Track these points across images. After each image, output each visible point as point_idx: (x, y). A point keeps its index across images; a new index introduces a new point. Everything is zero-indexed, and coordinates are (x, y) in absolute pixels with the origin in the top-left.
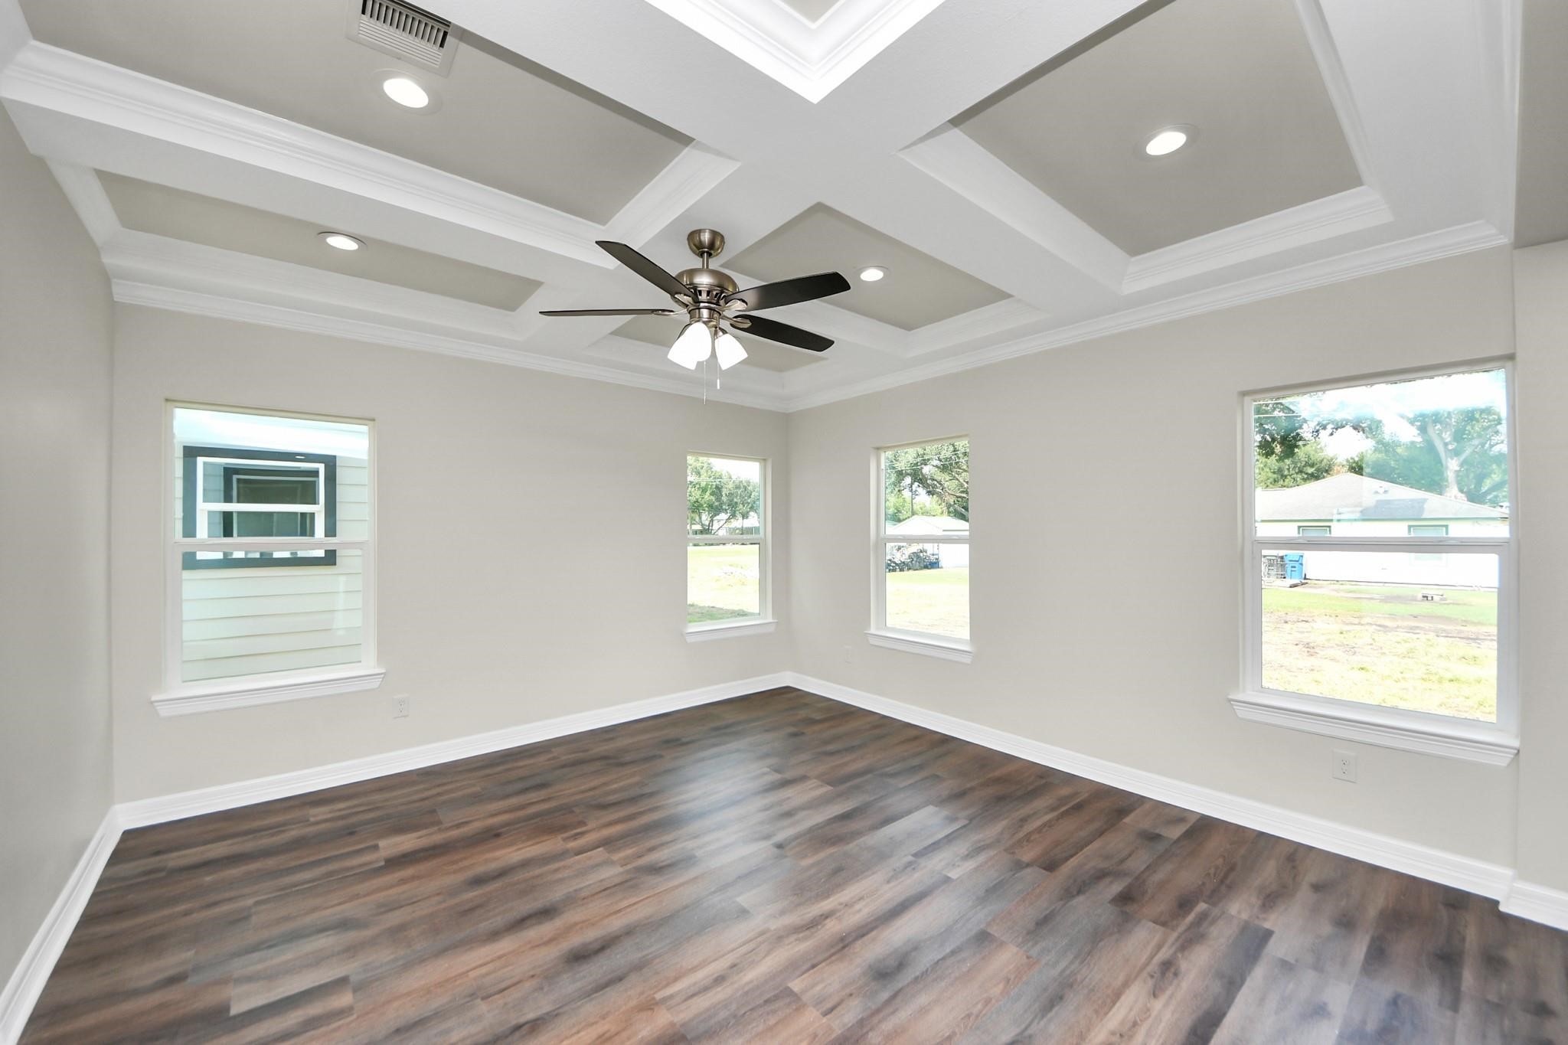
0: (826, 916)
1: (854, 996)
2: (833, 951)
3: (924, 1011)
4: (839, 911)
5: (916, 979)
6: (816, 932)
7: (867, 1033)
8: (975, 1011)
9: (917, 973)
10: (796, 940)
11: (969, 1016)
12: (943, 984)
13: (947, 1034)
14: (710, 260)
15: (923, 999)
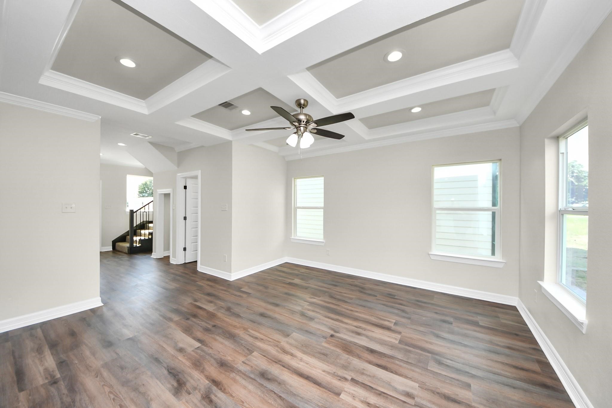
0: (292, 355)
1: (252, 368)
2: (273, 359)
3: (245, 388)
4: (298, 358)
5: (262, 385)
6: (283, 354)
7: (235, 373)
8: (245, 404)
9: (265, 385)
10: (277, 350)
11: (243, 402)
12: (259, 393)
13: (233, 395)
14: (303, 109)
15: (251, 387)
